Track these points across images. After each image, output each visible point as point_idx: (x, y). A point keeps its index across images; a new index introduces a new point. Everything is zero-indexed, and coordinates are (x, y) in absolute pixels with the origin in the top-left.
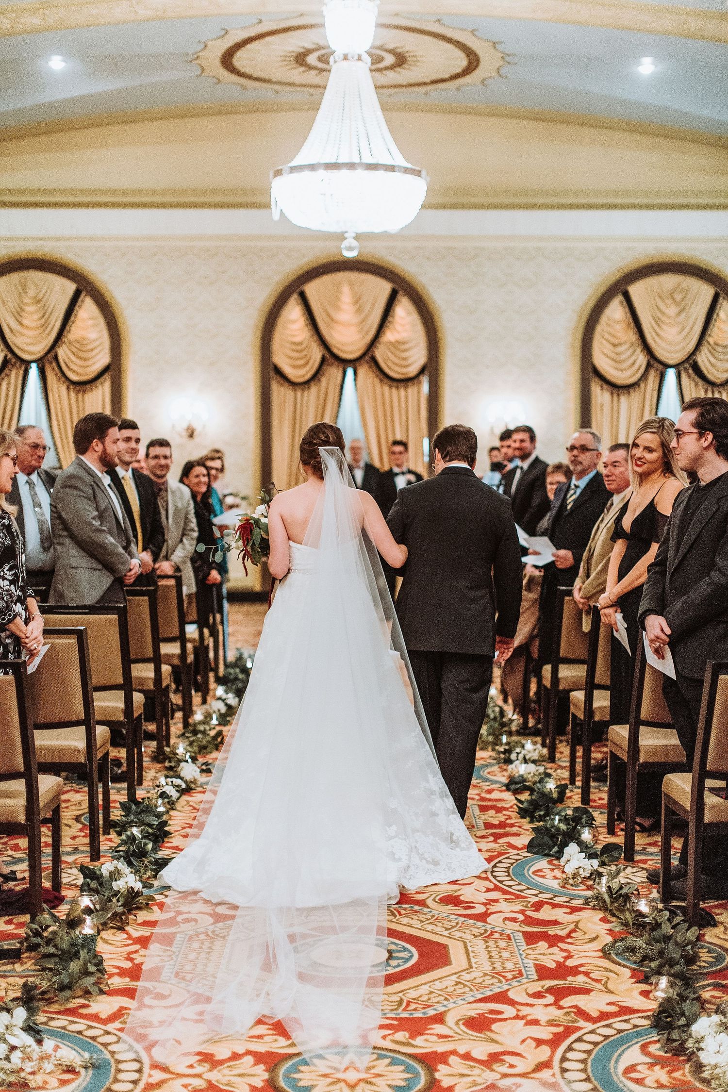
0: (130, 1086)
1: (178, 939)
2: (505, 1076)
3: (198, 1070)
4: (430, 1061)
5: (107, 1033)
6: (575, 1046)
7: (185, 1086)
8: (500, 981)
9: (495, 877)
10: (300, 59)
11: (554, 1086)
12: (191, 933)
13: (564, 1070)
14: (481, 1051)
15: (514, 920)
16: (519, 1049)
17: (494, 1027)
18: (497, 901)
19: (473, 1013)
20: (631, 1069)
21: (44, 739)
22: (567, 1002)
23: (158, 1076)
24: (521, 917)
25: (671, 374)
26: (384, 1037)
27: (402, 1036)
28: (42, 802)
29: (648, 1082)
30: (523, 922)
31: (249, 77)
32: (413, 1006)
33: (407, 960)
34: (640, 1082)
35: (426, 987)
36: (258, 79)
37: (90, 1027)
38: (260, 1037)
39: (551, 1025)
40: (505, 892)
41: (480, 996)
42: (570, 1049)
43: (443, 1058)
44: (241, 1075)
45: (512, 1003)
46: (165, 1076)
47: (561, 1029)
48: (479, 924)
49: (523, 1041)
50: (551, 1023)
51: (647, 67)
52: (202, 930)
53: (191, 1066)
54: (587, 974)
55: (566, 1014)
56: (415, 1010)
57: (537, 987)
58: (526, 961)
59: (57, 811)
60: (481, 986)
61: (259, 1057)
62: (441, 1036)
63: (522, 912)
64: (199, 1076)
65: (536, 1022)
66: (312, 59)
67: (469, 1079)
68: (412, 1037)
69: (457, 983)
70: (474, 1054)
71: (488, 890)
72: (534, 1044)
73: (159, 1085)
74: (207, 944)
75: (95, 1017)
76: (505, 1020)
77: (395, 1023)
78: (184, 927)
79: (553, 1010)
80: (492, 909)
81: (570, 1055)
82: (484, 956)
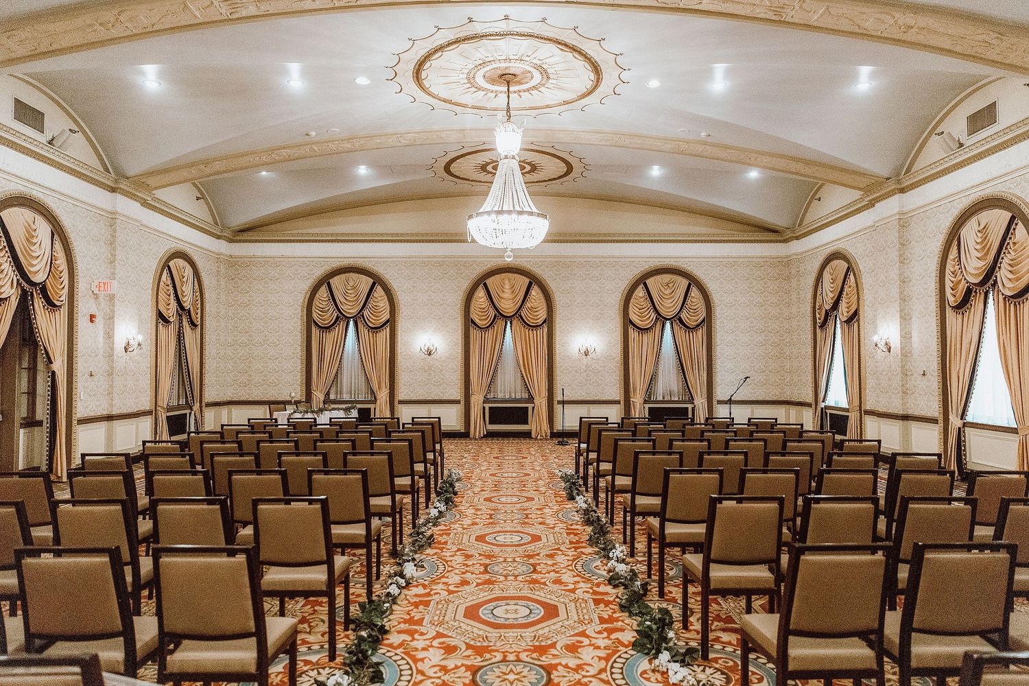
0: (407, 683)
1: (432, 603)
2: (584, 677)
3: (439, 674)
4: (548, 669)
5: (396, 654)
6: (618, 660)
7: (433, 683)
8: (582, 625)
9: (577, 569)
10: (483, 168)
11: (607, 682)
12: (438, 600)
13: (612, 673)
14: (573, 663)
15: (587, 592)
16: (591, 662)
17: (579, 650)
18: (579, 582)
19: (569, 643)
20: (644, 672)
21: (374, 501)
22: (613, 636)
23: (420, 677)
24: (591, 591)
25: (668, 325)
26: (527, 656)
27: (535, 655)
28: (373, 533)
29: (652, 679)
30: (592, 593)
31: (459, 178)
32: (541, 639)
33: (538, 614)
34: (648, 679)
35: (547, 628)
36: (462, 179)
37: (388, 651)
38: (469, 656)
39: (606, 649)
40: (583, 578)
41: (572, 633)
42: (615, 662)
43: (555, 667)
44: (459, 677)
45: (588, 637)
46: (423, 678)
47: (611, 651)
48: (572, 594)
49: (593, 658)
50: (605, 648)
51: (656, 171)
52: (442, 599)
53: (436, 673)
54: (623, 621)
55: (613, 643)
56: (542, 641)
57: (599, 628)
58: (594, 614)
59: (379, 536)
60: (573, 628)
61: (468, 668)
62: (554, 655)
63: (591, 588)
64: (439, 678)
65: (598, 648)
66: (489, 168)
67: (567, 679)
68: (541, 656)
69: (562, 626)
70: (570, 665)
71: (574, 576)
72: (598, 659)
73: (421, 681)
74: (445, 606)
75: (391, 645)
76: (584, 646)
77: (533, 648)
78: (434, 597)
79: (606, 640)
80: (578, 586)
81: (615, 665)
82: (574, 611)
